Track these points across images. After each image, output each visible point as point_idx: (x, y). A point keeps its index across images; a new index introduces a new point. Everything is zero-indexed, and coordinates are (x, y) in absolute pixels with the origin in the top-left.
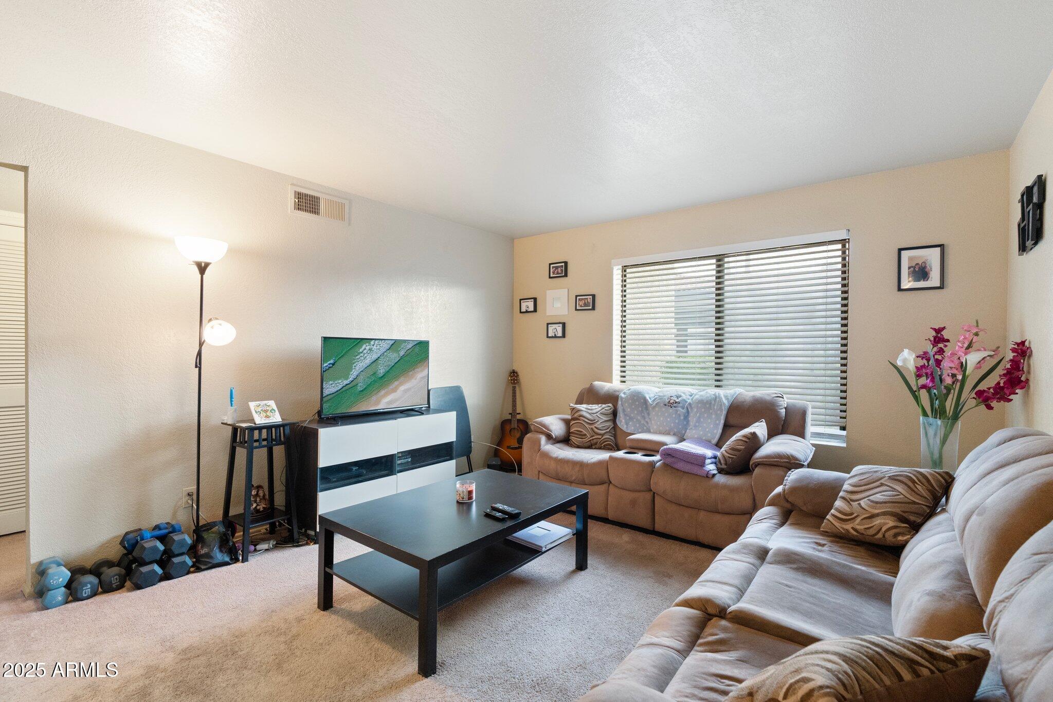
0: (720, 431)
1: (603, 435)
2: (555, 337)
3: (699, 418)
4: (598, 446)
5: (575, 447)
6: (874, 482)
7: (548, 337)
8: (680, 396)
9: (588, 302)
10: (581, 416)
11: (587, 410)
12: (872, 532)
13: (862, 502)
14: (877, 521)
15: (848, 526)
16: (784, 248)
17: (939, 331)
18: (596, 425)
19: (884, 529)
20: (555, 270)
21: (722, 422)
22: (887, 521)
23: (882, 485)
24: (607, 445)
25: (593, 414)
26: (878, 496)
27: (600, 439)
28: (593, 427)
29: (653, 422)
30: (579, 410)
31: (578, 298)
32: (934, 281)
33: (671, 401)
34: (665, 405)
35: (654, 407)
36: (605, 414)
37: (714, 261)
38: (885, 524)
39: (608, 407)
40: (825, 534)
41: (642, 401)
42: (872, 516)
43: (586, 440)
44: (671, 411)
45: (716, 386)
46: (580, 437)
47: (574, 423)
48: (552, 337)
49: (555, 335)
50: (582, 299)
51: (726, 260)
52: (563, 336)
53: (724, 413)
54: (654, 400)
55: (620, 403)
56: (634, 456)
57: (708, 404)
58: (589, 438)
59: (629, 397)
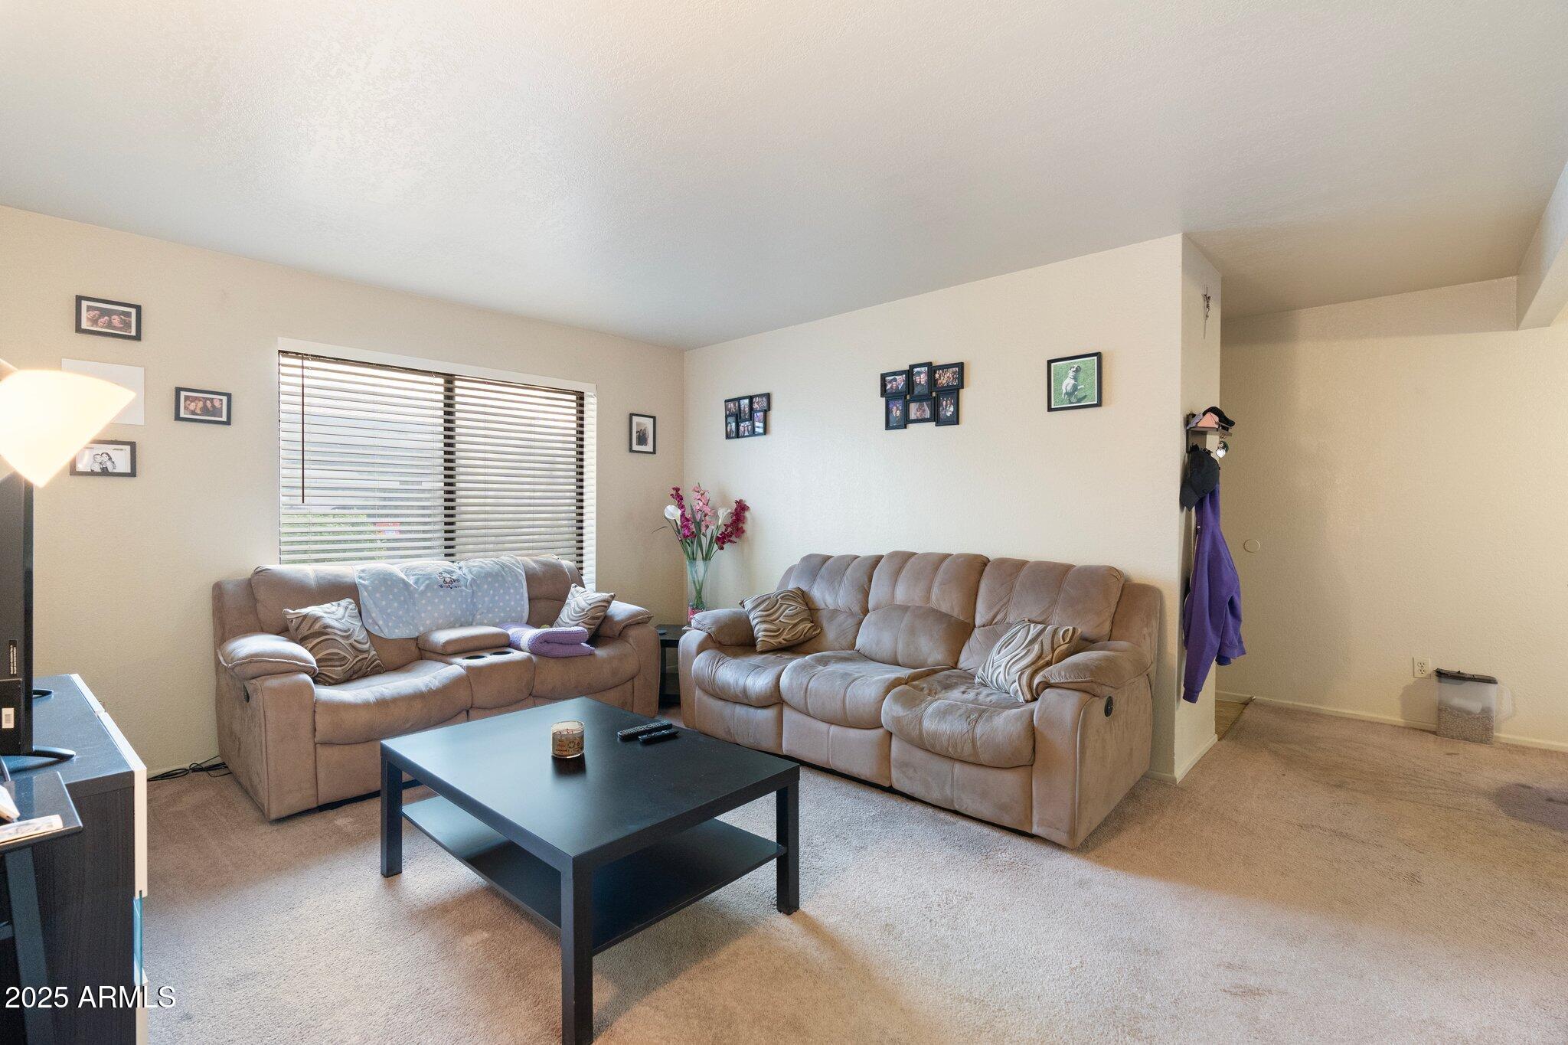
0: (527, 607)
1: (367, 652)
2: (104, 473)
3: (494, 596)
4: (360, 673)
5: (330, 684)
6: (775, 605)
7: (75, 472)
8: (453, 572)
9: (213, 406)
10: (326, 627)
11: (329, 615)
12: (796, 637)
13: (781, 619)
14: (800, 627)
15: (780, 639)
16: (525, 386)
17: (677, 490)
18: (355, 638)
19: (805, 631)
21: (526, 595)
22: (804, 626)
23: (782, 605)
24: (376, 667)
25: (341, 619)
26: (787, 611)
27: (366, 658)
28: (351, 641)
29: (423, 615)
30: (317, 619)
32: (649, 448)
33: (448, 580)
34: (441, 586)
35: (423, 593)
36: (353, 617)
38: (805, 627)
39: (348, 604)
40: (762, 652)
41: (401, 585)
42: (795, 625)
43: (348, 666)
44: (453, 593)
46: (337, 663)
47: (318, 643)
48: (92, 473)
49: (105, 469)
51: (457, 383)
52: (133, 474)
53: (525, 584)
54: (416, 583)
55: (364, 595)
56: (490, 659)
57: (496, 577)
58: (352, 662)
59: (376, 582)
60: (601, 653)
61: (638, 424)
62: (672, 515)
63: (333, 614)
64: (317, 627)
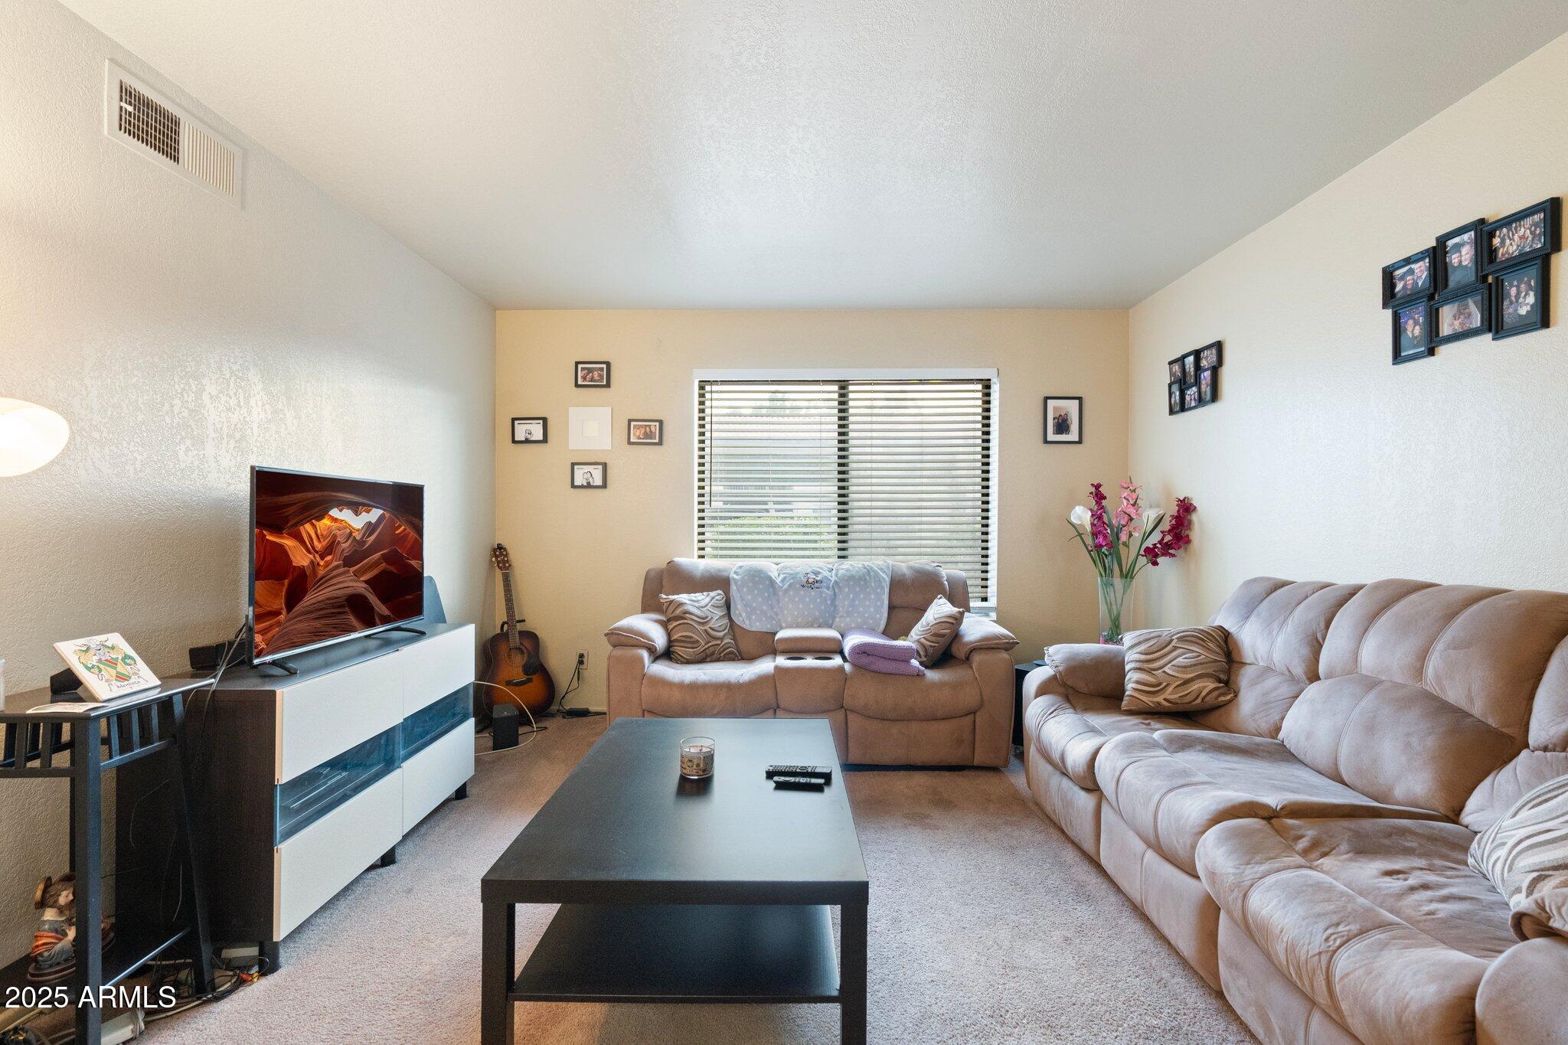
0: (885, 615)
1: (721, 639)
2: (589, 486)
3: (853, 600)
4: (714, 657)
5: (682, 663)
6: (1163, 648)
7: (573, 486)
8: (819, 573)
9: (651, 431)
10: (687, 612)
11: (692, 603)
12: (1188, 699)
13: (1166, 669)
14: (1195, 686)
15: (1160, 699)
16: (921, 382)
17: (1098, 487)
18: (711, 625)
19: (1203, 694)
20: (588, 373)
21: (886, 602)
22: (1206, 684)
23: (1175, 648)
24: (727, 654)
25: (702, 607)
26: (1180, 659)
27: (719, 645)
28: (707, 627)
29: (785, 612)
30: (681, 604)
31: (633, 423)
32: (1073, 436)
33: (811, 580)
34: (803, 586)
35: (787, 591)
36: (717, 607)
37: (835, 388)
38: (1206, 687)
39: (717, 595)
40: (1131, 713)
41: (767, 582)
42: (1187, 682)
43: (700, 649)
44: (813, 593)
45: (839, 557)
46: (690, 645)
47: (676, 626)
48: (582, 487)
49: (589, 483)
50: (641, 426)
51: (851, 388)
52: (604, 486)
53: (887, 590)
54: (783, 581)
55: (733, 588)
56: (809, 662)
57: (861, 581)
58: (703, 645)
59: (746, 578)
60: (932, 675)
61: (1055, 409)
62: (1080, 517)
63: (696, 602)
64: (678, 612)
